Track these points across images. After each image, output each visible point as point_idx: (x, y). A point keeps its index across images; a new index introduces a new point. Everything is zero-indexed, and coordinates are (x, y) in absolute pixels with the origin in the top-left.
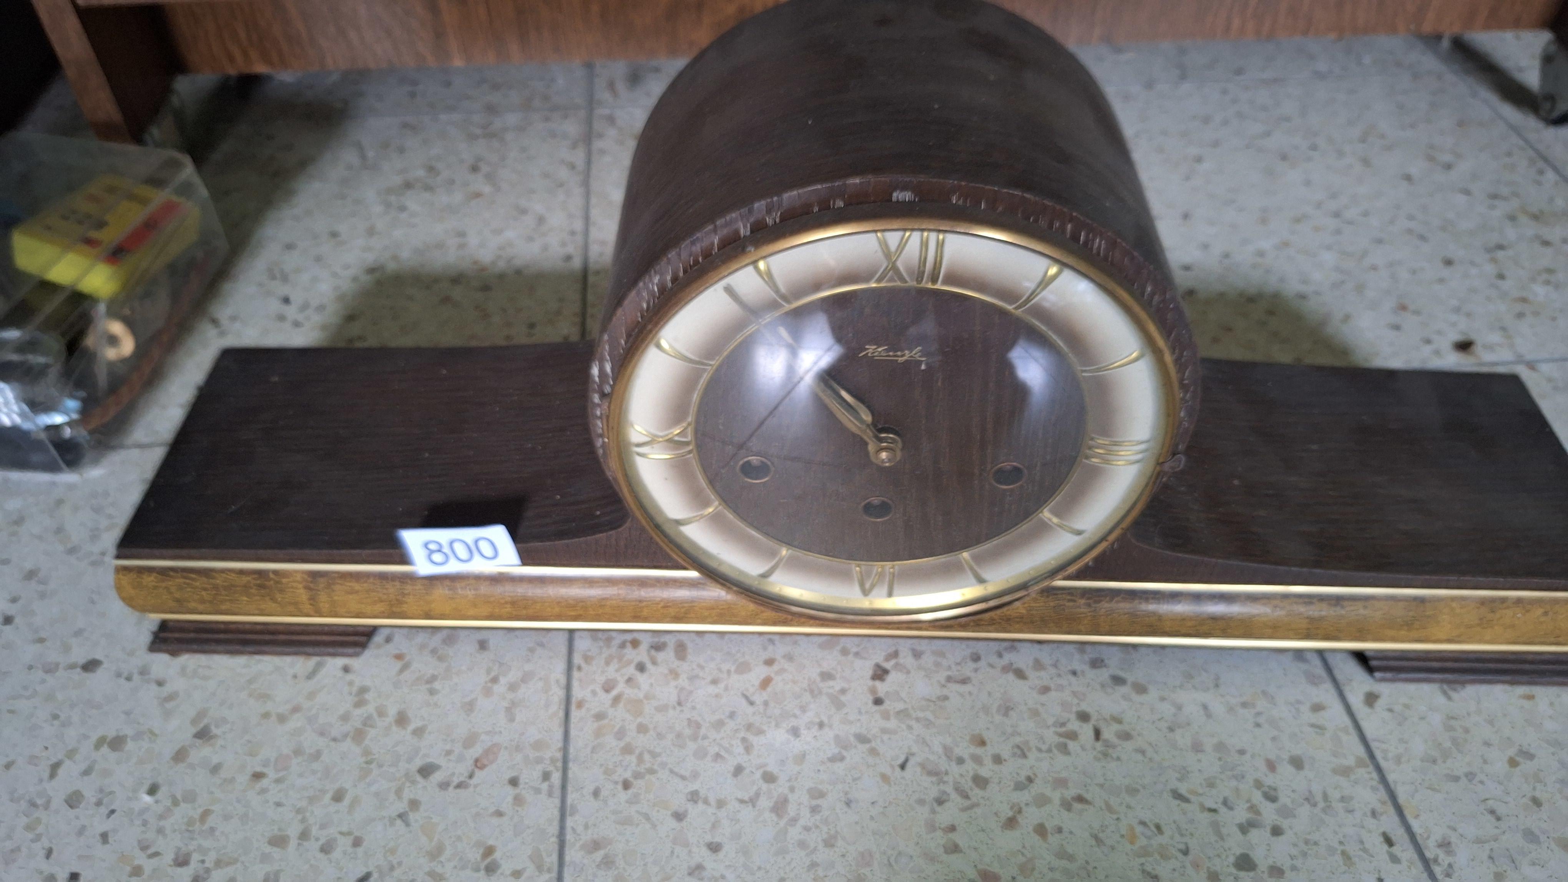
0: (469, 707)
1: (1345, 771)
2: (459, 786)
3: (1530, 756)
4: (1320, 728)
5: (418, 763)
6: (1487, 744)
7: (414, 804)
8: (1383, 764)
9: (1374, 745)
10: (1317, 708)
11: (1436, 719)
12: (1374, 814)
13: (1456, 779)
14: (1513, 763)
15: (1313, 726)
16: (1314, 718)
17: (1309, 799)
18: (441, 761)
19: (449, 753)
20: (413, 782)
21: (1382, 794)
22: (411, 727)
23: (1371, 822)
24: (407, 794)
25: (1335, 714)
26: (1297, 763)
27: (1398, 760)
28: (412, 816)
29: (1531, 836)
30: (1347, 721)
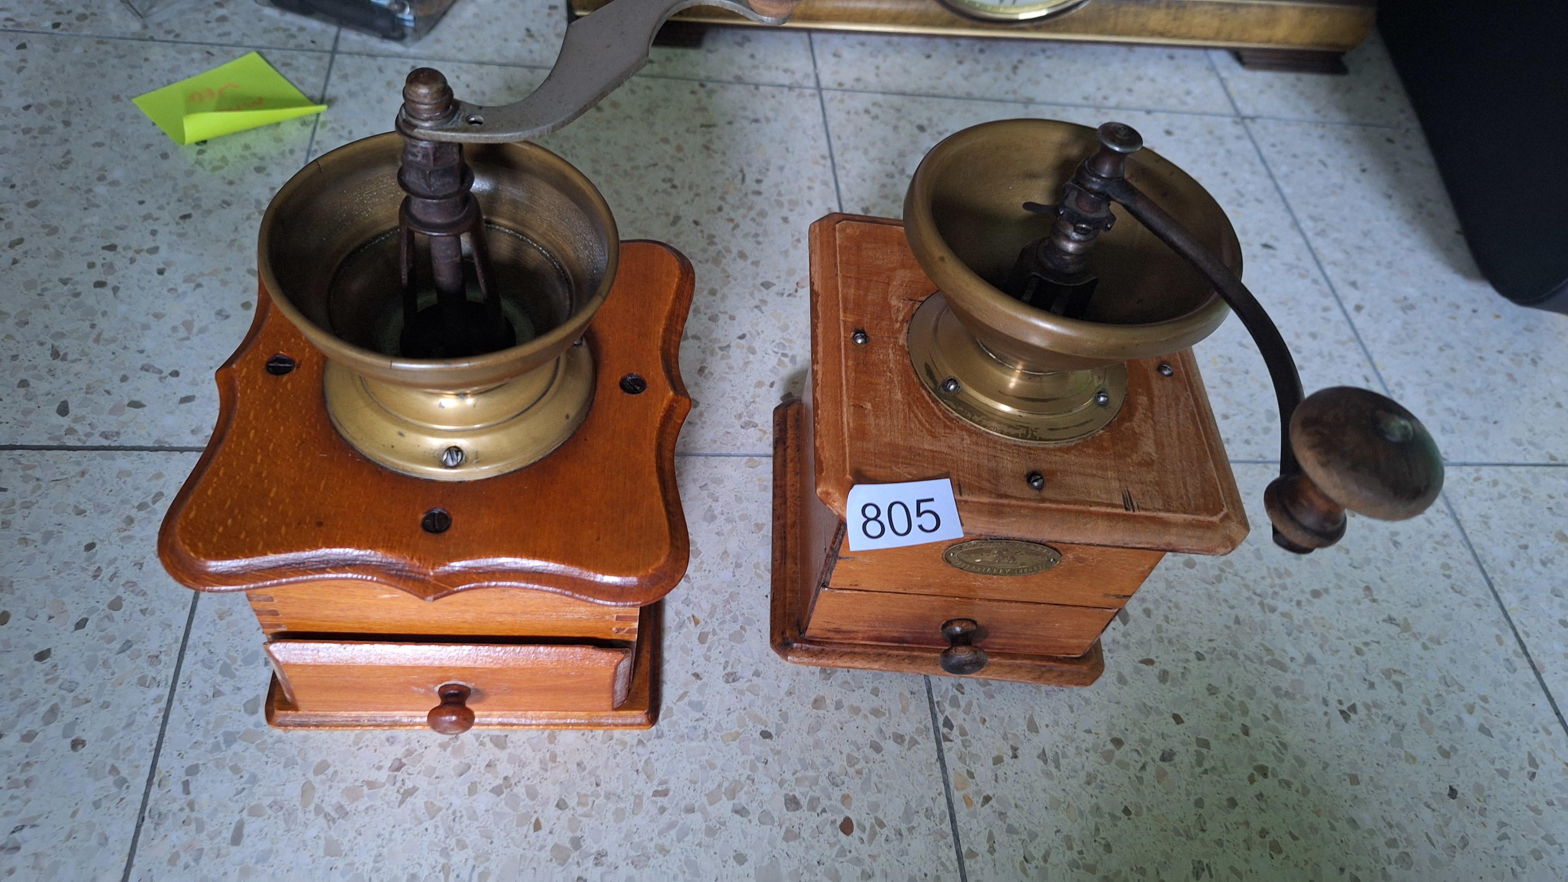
0: (786, 253)
1: (1342, 343)
2: (790, 295)
3: (1451, 347)
4: (1328, 320)
5: (760, 281)
6: (1427, 338)
7: (764, 302)
8: (1365, 342)
9: (1360, 332)
10: (1326, 309)
11: (1398, 323)
12: (1359, 366)
13: (1407, 354)
14: (1441, 349)
15: (1324, 318)
16: (1324, 314)
17: (1320, 354)
18: (775, 281)
19: (778, 277)
20: (760, 290)
21: (1364, 356)
22: (749, 261)
23: (1356, 369)
24: (757, 295)
25: (1336, 314)
26: (1314, 336)
27: (1374, 341)
28: (763, 308)
29: (1449, 386)
30: (1343, 318)
